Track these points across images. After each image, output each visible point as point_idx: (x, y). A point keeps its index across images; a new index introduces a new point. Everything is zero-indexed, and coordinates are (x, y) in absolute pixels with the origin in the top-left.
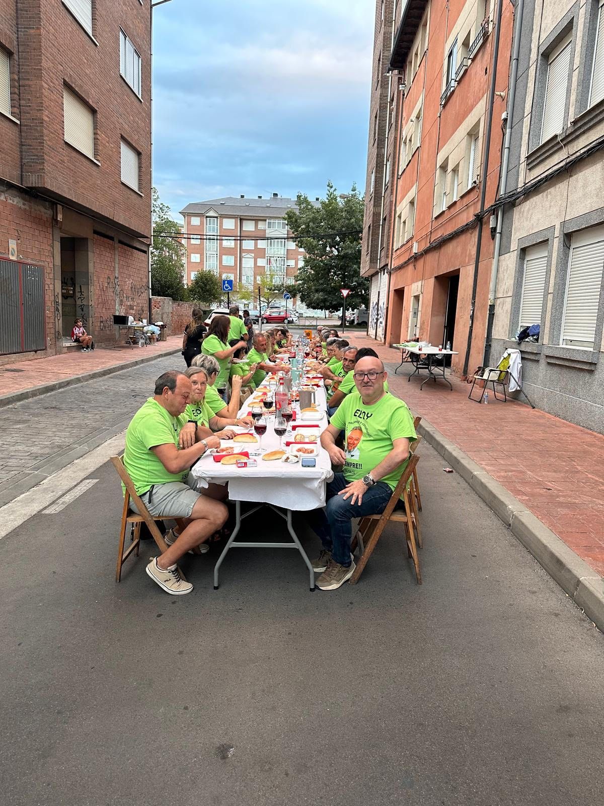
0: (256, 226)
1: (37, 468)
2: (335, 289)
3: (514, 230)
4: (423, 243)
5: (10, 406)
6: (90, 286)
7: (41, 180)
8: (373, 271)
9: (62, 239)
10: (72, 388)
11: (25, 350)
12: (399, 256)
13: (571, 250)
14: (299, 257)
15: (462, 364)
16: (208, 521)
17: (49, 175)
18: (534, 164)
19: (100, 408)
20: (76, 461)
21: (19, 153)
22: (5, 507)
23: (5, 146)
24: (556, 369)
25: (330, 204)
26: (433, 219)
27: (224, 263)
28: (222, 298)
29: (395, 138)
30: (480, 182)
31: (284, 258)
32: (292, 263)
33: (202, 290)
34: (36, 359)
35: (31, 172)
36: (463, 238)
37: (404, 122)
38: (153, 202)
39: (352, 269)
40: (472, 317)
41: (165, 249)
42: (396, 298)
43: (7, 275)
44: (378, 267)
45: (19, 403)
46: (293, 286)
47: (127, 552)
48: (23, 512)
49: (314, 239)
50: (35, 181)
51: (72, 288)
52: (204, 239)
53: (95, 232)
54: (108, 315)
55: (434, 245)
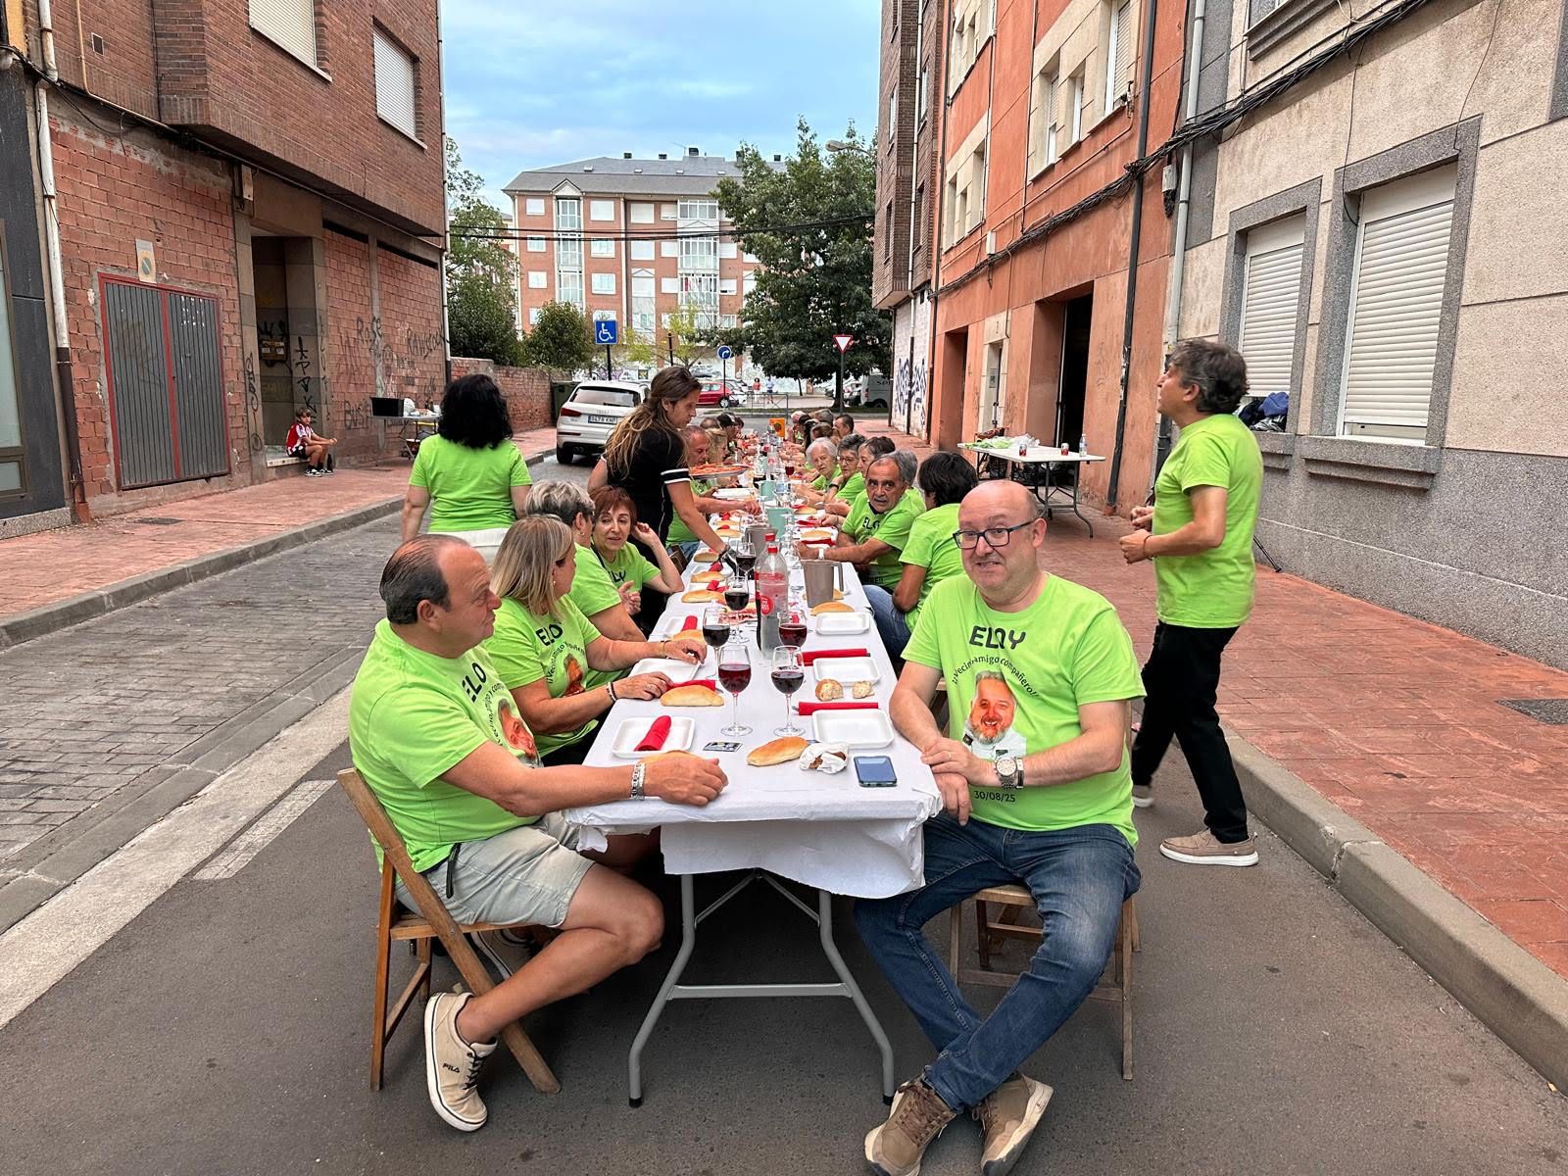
0: (658, 212)
1: (190, 757)
2: (820, 336)
3: (1220, 193)
4: (1007, 233)
5: (144, 603)
6: (319, 339)
7: (201, 110)
8: (899, 296)
9: (255, 240)
10: (283, 556)
11: (183, 477)
12: (954, 263)
13: (1362, 228)
14: (745, 273)
15: (1104, 482)
16: (610, 937)
17: (219, 98)
18: (1266, 46)
19: (344, 601)
20: (284, 733)
21: (151, 54)
22: (107, 863)
23: (119, 37)
24: (1330, 488)
25: (805, 164)
26: (1029, 183)
27: (596, 289)
28: (594, 360)
29: (939, 24)
30: (1136, 97)
31: (715, 275)
32: (731, 286)
33: (555, 343)
34: (210, 495)
35: (179, 93)
36: (1098, 218)
38: (447, 167)
39: (853, 295)
40: (1125, 383)
41: (475, 263)
42: (950, 350)
43: (135, 315)
44: (910, 288)
45: (163, 596)
46: (736, 331)
47: (400, 1006)
48: (150, 877)
49: (775, 234)
50: (189, 113)
51: (282, 344)
52: (553, 239)
53: (328, 225)
54: (360, 399)
55: (1033, 234)
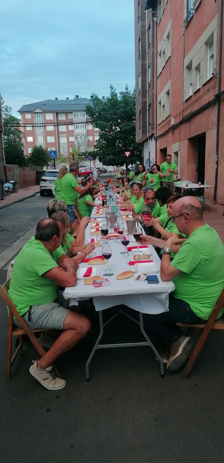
0: (67, 116)
2: (120, 152)
4: (178, 118)
8: (144, 139)
12: (161, 128)
14: (95, 134)
15: (212, 194)
16: (76, 331)
25: (112, 99)
26: (184, 102)
27: (48, 141)
28: (49, 163)
29: (153, 53)
30: (217, 74)
31: (86, 135)
32: (91, 138)
33: (37, 159)
36: (206, 112)
37: (158, 41)
39: (130, 139)
40: (217, 163)
41: (10, 135)
42: (162, 154)
44: (148, 136)
46: (94, 152)
47: (14, 356)
49: (104, 122)
52: (34, 126)
55: (186, 118)
